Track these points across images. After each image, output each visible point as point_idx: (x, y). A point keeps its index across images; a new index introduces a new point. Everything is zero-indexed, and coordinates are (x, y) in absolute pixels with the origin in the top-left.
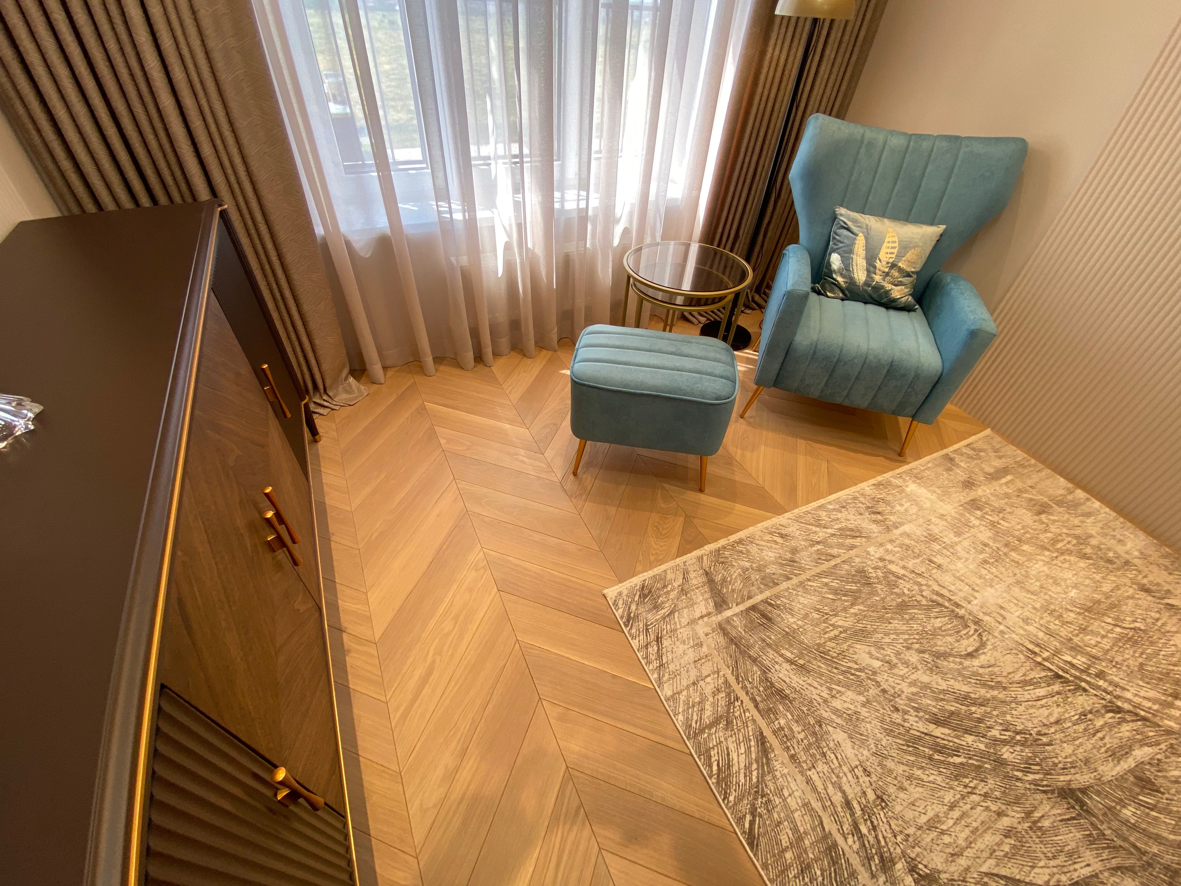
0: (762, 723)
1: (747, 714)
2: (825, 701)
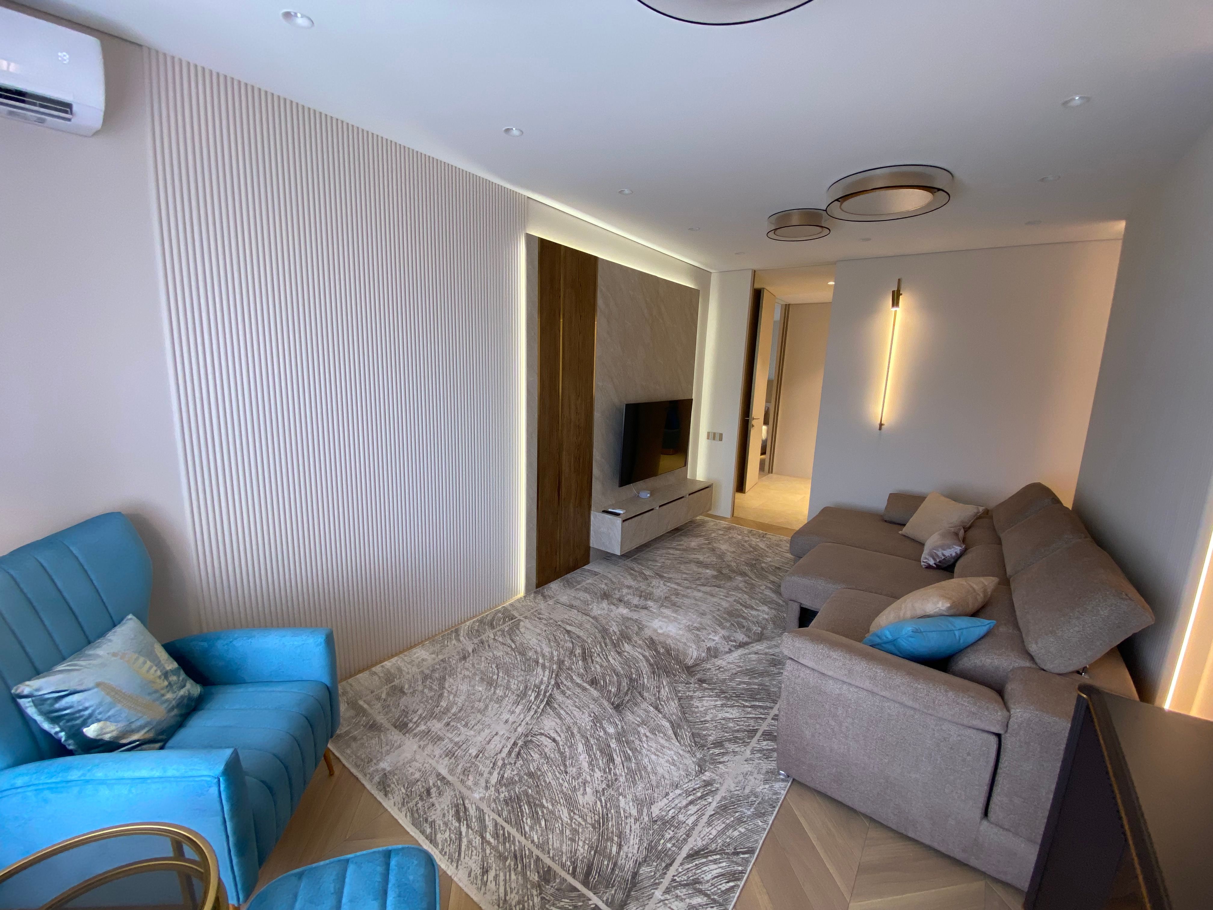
0: (679, 859)
1: (680, 870)
2: (636, 820)
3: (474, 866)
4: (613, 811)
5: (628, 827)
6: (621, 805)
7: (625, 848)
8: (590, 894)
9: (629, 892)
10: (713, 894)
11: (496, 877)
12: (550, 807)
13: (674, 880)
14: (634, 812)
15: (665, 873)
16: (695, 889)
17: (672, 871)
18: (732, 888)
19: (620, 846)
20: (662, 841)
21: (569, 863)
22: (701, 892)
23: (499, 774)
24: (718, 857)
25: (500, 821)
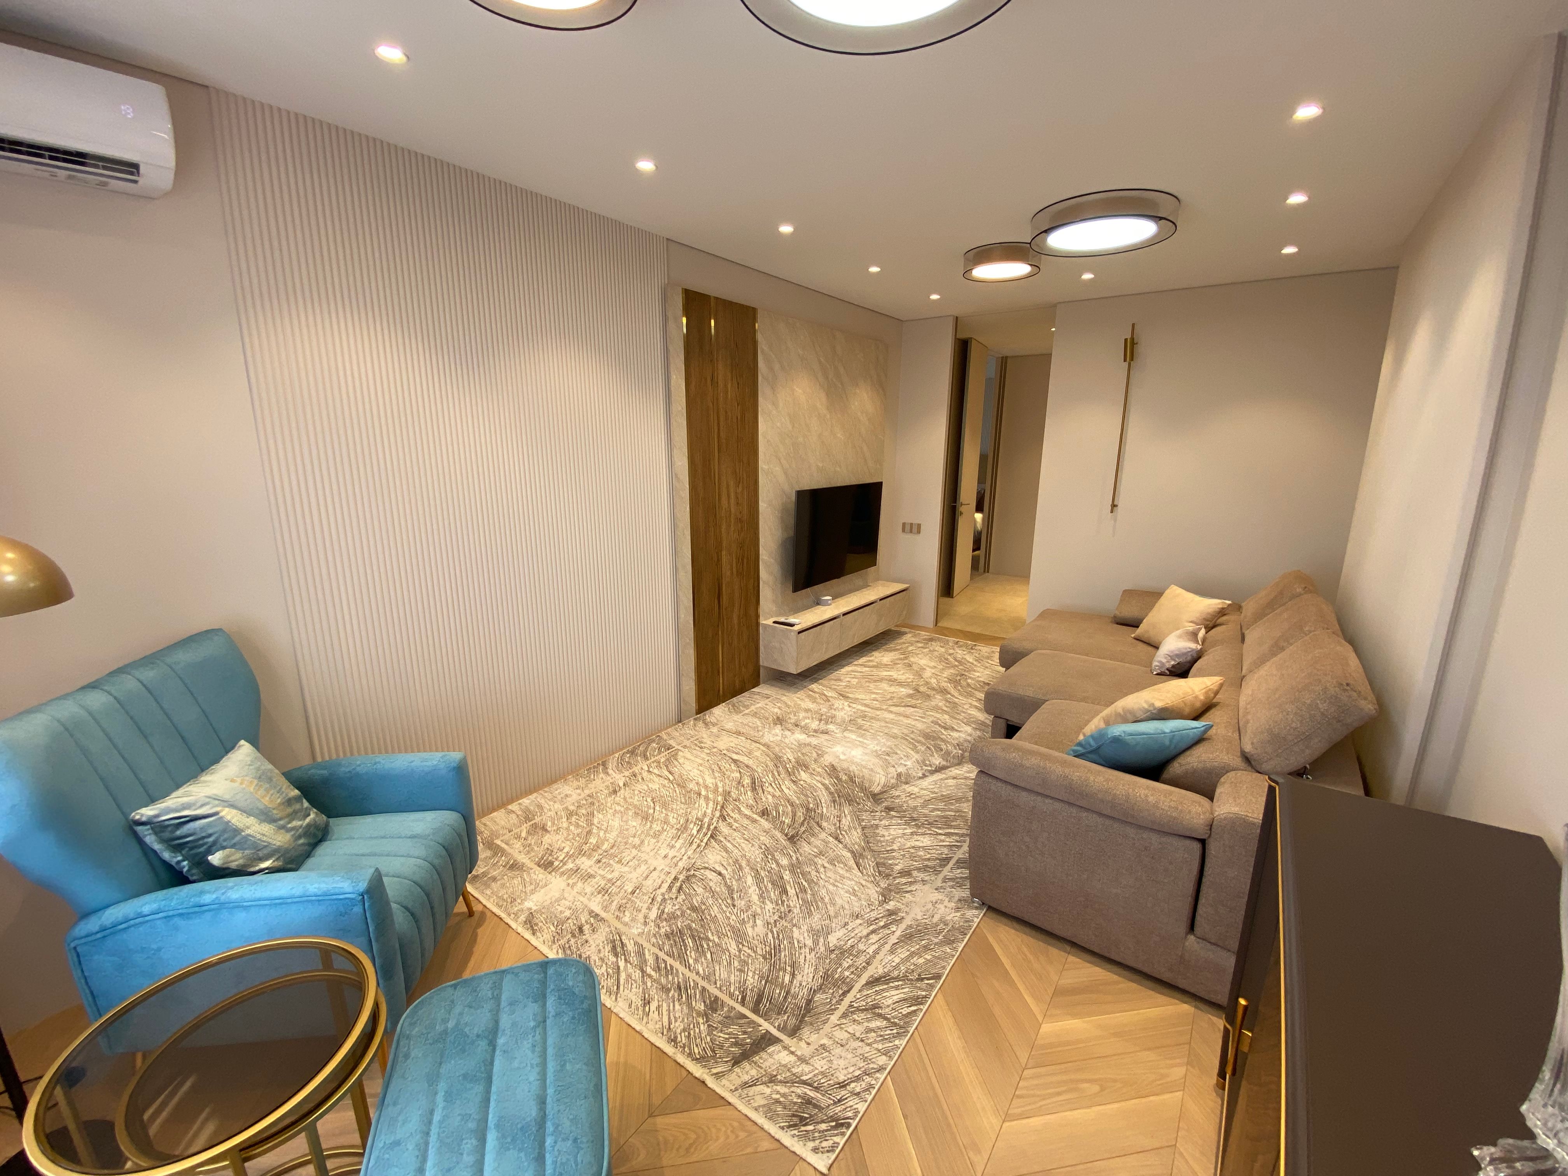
0: (858, 986)
1: (858, 996)
2: (811, 950)
3: (634, 998)
4: (785, 942)
5: (802, 957)
6: (795, 936)
7: (799, 977)
8: (760, 1021)
9: (804, 1016)
10: (894, 1018)
11: (659, 1007)
12: (716, 940)
13: (851, 1006)
14: (809, 942)
15: (842, 1000)
16: (874, 1013)
17: (850, 997)
18: (915, 1011)
19: (793, 975)
20: (840, 970)
21: (737, 993)
22: (880, 1015)
23: (659, 909)
24: (900, 983)
25: (661, 955)
